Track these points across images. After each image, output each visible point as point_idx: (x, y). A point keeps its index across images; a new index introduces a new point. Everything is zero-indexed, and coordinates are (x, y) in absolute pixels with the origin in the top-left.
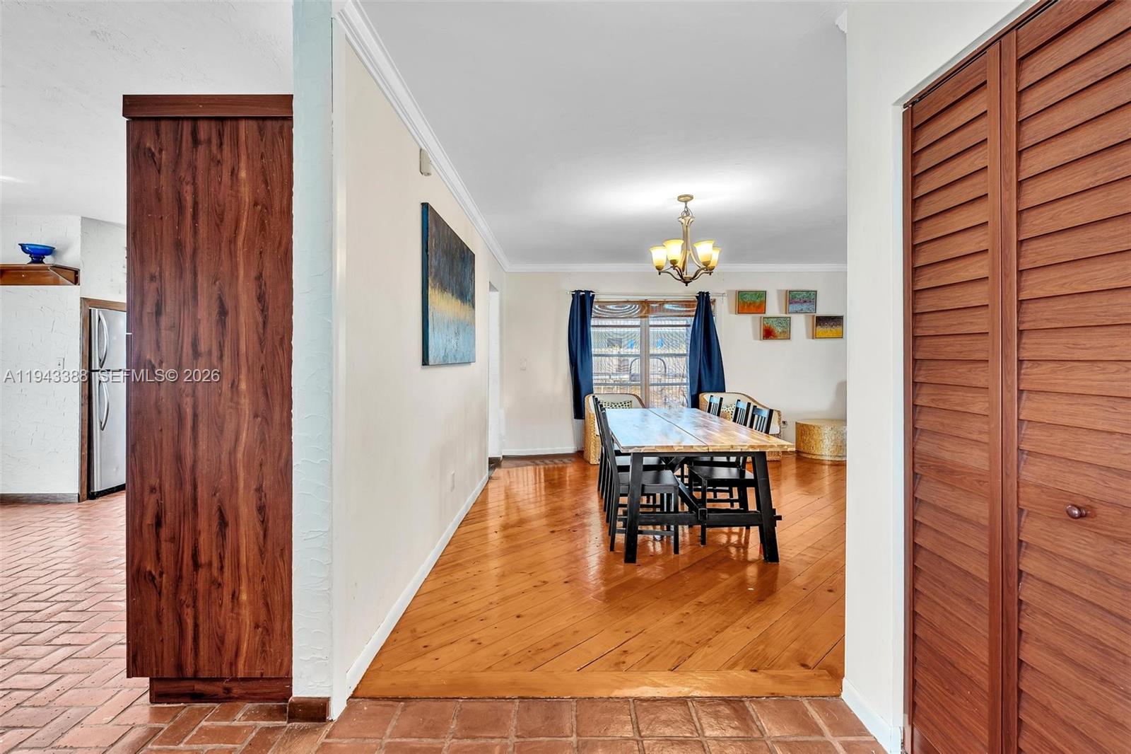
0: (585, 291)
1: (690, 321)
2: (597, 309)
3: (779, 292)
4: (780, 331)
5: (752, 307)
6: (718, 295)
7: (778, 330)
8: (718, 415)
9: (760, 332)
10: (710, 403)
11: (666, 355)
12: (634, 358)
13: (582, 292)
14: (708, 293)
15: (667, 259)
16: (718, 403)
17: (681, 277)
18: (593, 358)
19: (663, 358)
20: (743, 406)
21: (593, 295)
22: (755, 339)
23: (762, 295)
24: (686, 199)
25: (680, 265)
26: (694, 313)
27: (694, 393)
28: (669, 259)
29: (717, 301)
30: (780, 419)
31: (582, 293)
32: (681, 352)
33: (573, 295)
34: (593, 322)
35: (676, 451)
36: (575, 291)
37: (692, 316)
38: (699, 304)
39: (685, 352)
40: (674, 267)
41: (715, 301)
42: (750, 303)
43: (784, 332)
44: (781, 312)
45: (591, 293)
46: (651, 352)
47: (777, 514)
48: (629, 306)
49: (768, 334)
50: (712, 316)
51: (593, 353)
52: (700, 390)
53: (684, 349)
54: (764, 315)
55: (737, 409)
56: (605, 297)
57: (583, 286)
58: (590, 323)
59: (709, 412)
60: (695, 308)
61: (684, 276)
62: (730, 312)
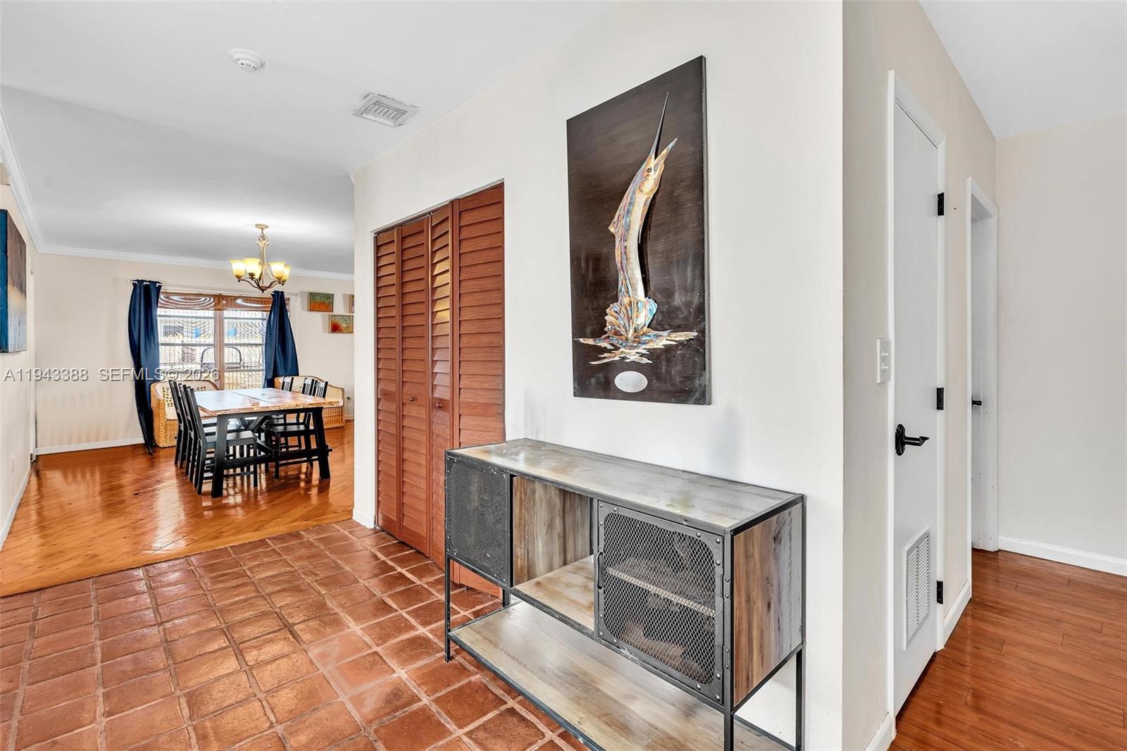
0: (150, 282)
1: (266, 315)
2: (163, 300)
3: (344, 295)
4: (345, 326)
5: (321, 306)
6: (292, 294)
7: (343, 325)
8: (290, 390)
9: (328, 327)
10: (284, 383)
11: (240, 345)
12: (206, 347)
13: (146, 281)
14: (282, 293)
15: (246, 271)
16: (290, 382)
17: (258, 285)
18: (160, 347)
19: (238, 348)
20: (309, 382)
21: (160, 286)
22: (325, 332)
23: (330, 297)
24: (262, 227)
25: (257, 276)
26: (269, 309)
27: (270, 377)
28: (249, 272)
29: (291, 300)
30: (343, 395)
31: (145, 283)
32: (257, 343)
33: (133, 284)
34: (160, 311)
35: (255, 411)
36: (137, 280)
37: (268, 311)
38: (274, 302)
39: (261, 342)
40: (252, 279)
41: (289, 299)
42: (320, 302)
43: (348, 327)
44: (345, 312)
45: (158, 284)
46: (226, 341)
47: (329, 448)
48: (203, 299)
49: (335, 328)
50: (287, 312)
51: (160, 342)
52: (276, 374)
53: (260, 339)
54: (333, 314)
55: (305, 385)
56: (174, 288)
57: (148, 276)
58: (156, 312)
59: (282, 389)
60: (271, 305)
61: (261, 285)
62: (303, 309)
